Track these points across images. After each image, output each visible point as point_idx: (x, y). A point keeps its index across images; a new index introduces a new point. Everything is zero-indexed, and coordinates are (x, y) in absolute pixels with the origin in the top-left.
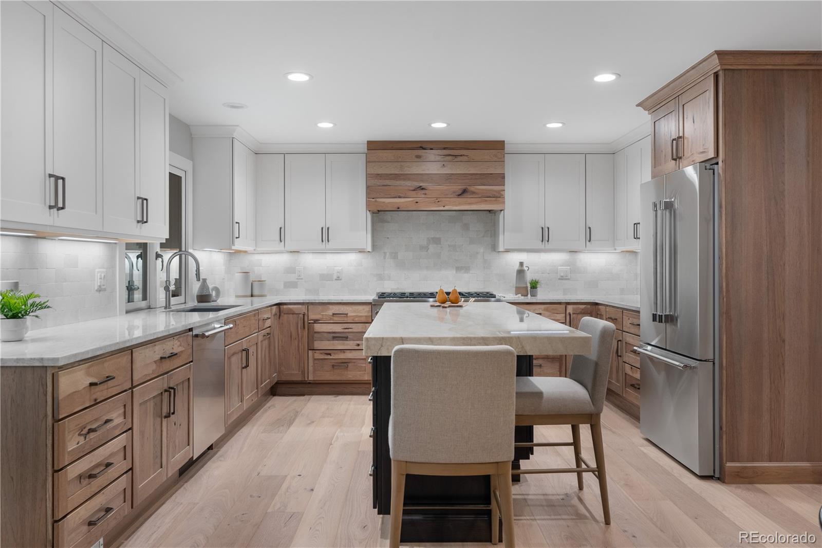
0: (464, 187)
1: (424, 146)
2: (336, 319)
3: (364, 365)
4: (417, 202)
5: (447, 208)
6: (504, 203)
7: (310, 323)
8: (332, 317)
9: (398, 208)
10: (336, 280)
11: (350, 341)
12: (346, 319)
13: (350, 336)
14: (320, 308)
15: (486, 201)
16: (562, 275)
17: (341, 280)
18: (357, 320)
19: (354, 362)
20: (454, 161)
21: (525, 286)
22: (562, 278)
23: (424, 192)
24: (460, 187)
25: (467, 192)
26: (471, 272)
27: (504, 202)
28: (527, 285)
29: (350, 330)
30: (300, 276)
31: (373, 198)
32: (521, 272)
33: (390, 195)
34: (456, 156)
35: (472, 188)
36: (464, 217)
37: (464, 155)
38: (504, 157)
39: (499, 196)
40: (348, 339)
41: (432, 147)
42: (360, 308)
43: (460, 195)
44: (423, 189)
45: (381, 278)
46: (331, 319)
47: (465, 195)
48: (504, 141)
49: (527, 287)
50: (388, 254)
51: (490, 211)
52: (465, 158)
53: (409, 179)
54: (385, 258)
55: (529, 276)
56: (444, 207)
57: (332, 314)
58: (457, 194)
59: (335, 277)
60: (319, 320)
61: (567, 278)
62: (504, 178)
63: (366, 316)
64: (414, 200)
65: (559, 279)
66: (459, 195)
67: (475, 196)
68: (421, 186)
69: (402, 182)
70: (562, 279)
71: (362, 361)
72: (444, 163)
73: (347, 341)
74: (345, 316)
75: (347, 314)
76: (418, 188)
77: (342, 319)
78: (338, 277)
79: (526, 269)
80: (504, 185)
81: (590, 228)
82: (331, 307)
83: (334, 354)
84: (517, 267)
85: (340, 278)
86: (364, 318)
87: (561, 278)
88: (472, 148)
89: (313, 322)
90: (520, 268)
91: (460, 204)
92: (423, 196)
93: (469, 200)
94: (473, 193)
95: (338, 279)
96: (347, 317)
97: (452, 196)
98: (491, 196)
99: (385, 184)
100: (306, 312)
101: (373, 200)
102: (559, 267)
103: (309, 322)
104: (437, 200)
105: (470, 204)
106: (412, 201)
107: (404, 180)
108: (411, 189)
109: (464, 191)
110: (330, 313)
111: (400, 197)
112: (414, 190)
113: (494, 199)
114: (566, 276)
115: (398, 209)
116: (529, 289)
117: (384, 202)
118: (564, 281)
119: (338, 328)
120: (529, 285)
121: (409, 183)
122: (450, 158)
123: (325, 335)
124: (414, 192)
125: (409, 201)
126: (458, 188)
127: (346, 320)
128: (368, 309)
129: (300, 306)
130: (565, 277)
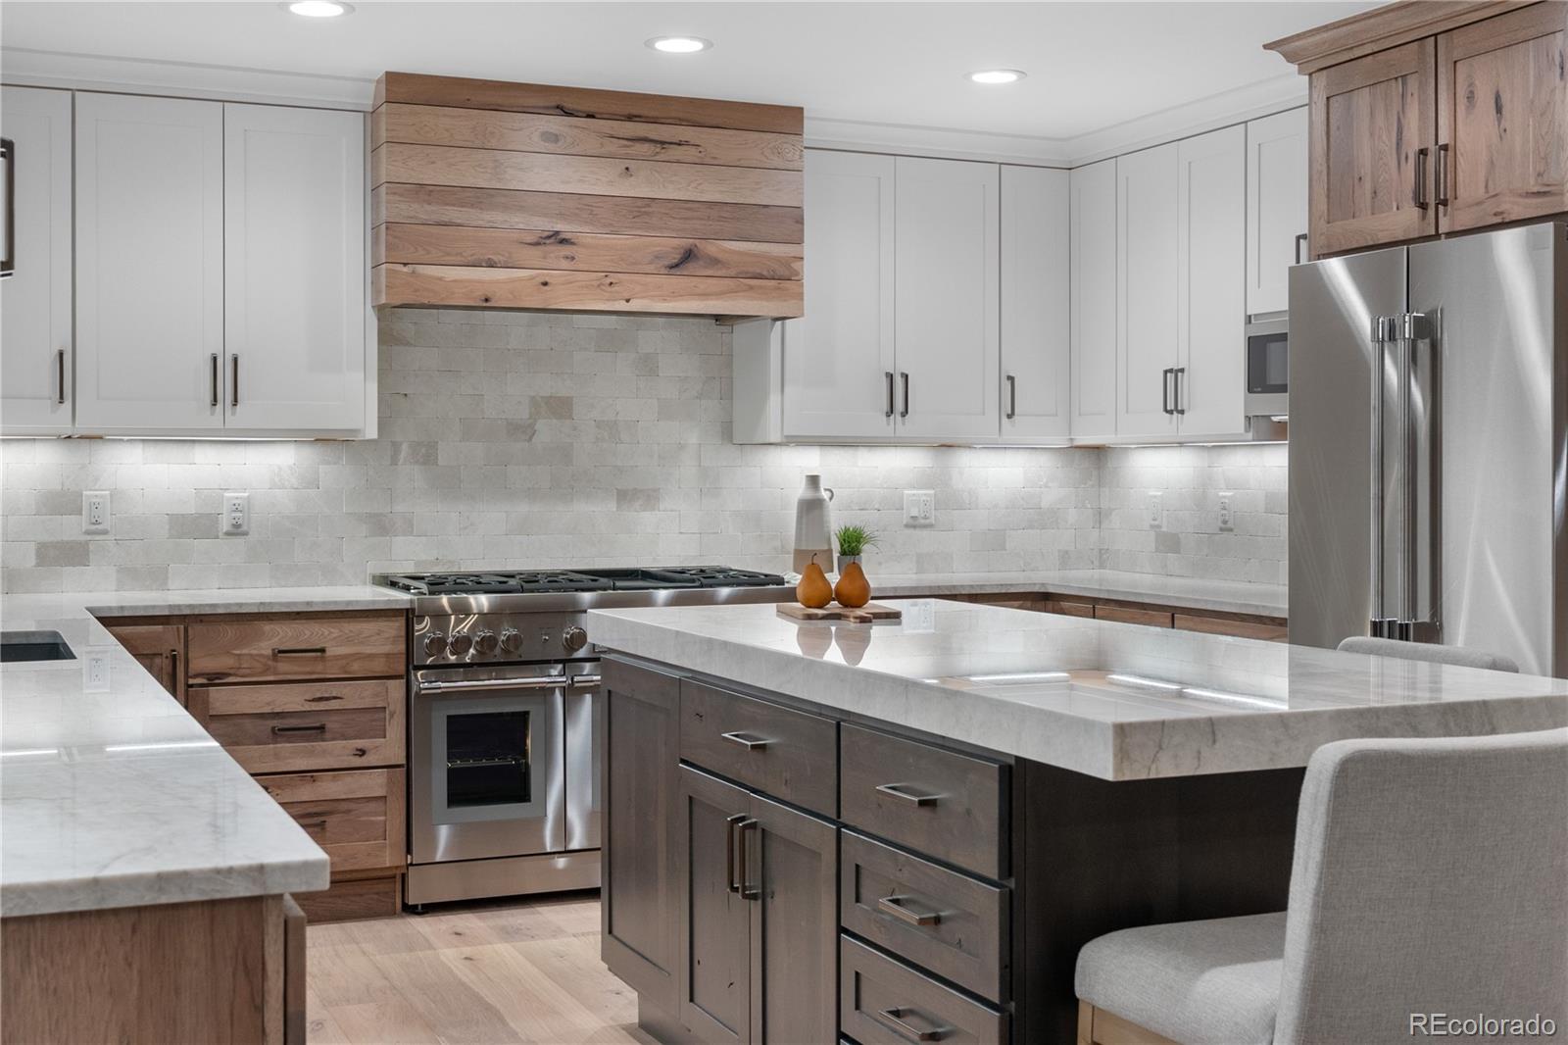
0: (686, 243)
1: (568, 105)
2: (286, 668)
3: (382, 818)
4: (545, 284)
5: (634, 305)
6: (800, 296)
7: (192, 686)
8: (270, 663)
9: (487, 300)
10: (228, 534)
11: (333, 739)
12: (319, 667)
13: (332, 724)
14: (230, 631)
15: (751, 288)
16: (914, 513)
17: (245, 534)
18: (357, 668)
19: (348, 811)
20: (657, 158)
21: (826, 548)
22: (914, 524)
23: (566, 250)
24: (677, 242)
25: (695, 256)
26: (662, 507)
27: (802, 294)
28: (829, 544)
29: (333, 705)
30: (97, 523)
31: (405, 264)
32: (812, 507)
33: (461, 254)
34: (663, 143)
35: (711, 248)
36: (639, 332)
37: (687, 143)
38: (801, 157)
39: (787, 273)
40: (327, 735)
41: (592, 109)
42: (368, 627)
43: (677, 266)
44: (564, 241)
45: (381, 526)
46: (266, 670)
47: (691, 267)
48: (801, 110)
49: (830, 551)
50: (405, 447)
51: (719, 318)
52: (689, 153)
53: (522, 209)
54: (394, 462)
55: (836, 520)
56: (628, 301)
57: (269, 652)
58: (667, 262)
59: (225, 525)
60: (228, 675)
61: (928, 521)
62: (800, 221)
63: (387, 655)
64: (538, 276)
65: (907, 526)
66: (672, 267)
67: (719, 273)
68: (557, 233)
69: (496, 217)
70: (914, 527)
71: (372, 806)
72: (627, 163)
73: (323, 740)
74: (316, 658)
75: (323, 650)
76: (549, 237)
77: (308, 669)
78: (237, 526)
79: (825, 495)
80: (800, 242)
81: (1011, 379)
82: (267, 627)
83: (279, 787)
84: (799, 491)
85: (245, 528)
86: (383, 660)
87: (911, 522)
88: (714, 123)
89: (205, 681)
90: (810, 495)
91: (675, 295)
92: (565, 264)
93: (703, 285)
94: (715, 262)
95: (237, 531)
96: (323, 659)
97: (651, 268)
98: (765, 273)
99: (446, 219)
100: (180, 649)
101: (405, 269)
102: (906, 492)
103: (191, 681)
104: (608, 281)
105: (705, 295)
106: (532, 278)
107: (505, 208)
108: (530, 239)
109: (689, 256)
110: (265, 648)
111: (491, 265)
112: (537, 244)
113: (773, 283)
114: (926, 518)
115: (486, 305)
116: (836, 555)
117: (440, 279)
118: (918, 532)
119: (292, 700)
120: (836, 547)
121: (518, 220)
122: (645, 148)
123: (248, 723)
124: (537, 251)
125: (520, 280)
126: (671, 244)
127: (320, 669)
128: (393, 633)
129: (159, 628)
130: (922, 521)
